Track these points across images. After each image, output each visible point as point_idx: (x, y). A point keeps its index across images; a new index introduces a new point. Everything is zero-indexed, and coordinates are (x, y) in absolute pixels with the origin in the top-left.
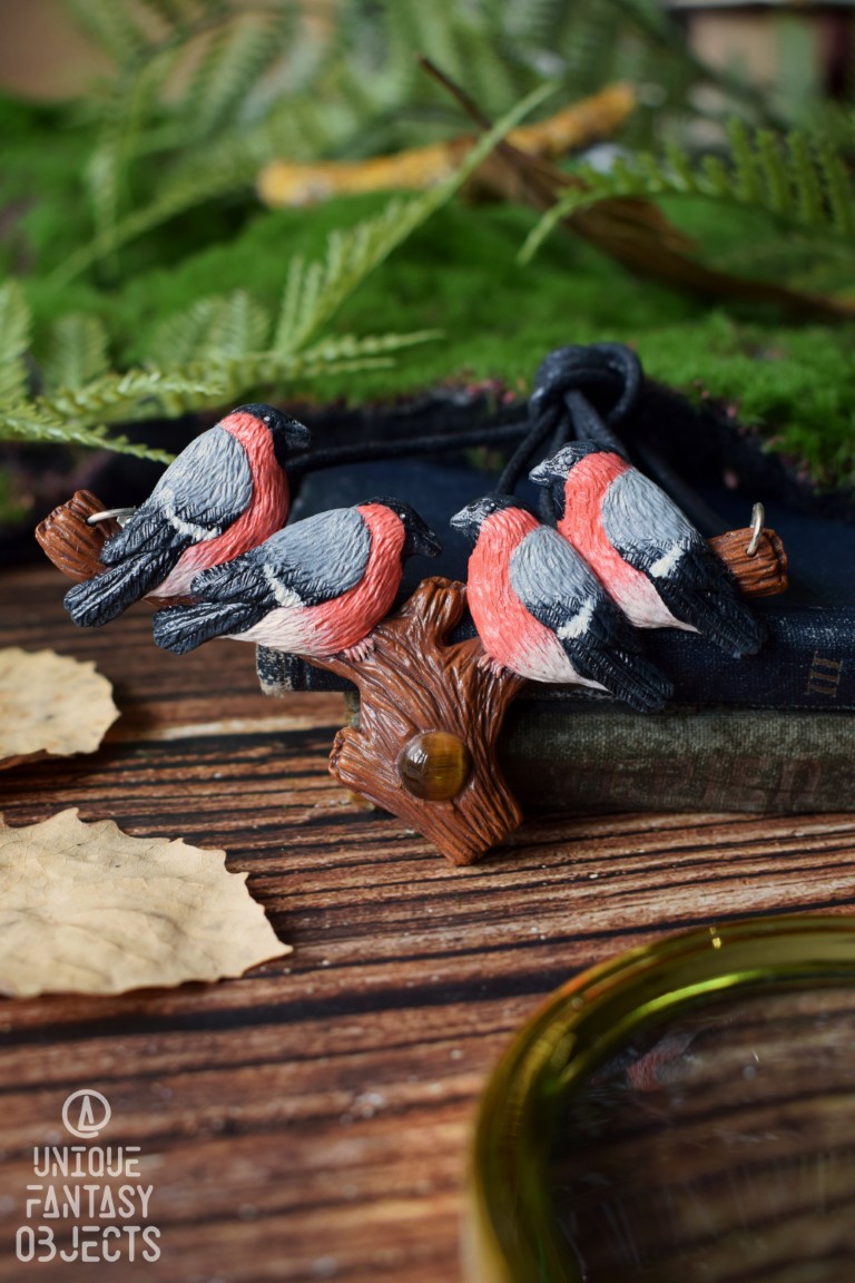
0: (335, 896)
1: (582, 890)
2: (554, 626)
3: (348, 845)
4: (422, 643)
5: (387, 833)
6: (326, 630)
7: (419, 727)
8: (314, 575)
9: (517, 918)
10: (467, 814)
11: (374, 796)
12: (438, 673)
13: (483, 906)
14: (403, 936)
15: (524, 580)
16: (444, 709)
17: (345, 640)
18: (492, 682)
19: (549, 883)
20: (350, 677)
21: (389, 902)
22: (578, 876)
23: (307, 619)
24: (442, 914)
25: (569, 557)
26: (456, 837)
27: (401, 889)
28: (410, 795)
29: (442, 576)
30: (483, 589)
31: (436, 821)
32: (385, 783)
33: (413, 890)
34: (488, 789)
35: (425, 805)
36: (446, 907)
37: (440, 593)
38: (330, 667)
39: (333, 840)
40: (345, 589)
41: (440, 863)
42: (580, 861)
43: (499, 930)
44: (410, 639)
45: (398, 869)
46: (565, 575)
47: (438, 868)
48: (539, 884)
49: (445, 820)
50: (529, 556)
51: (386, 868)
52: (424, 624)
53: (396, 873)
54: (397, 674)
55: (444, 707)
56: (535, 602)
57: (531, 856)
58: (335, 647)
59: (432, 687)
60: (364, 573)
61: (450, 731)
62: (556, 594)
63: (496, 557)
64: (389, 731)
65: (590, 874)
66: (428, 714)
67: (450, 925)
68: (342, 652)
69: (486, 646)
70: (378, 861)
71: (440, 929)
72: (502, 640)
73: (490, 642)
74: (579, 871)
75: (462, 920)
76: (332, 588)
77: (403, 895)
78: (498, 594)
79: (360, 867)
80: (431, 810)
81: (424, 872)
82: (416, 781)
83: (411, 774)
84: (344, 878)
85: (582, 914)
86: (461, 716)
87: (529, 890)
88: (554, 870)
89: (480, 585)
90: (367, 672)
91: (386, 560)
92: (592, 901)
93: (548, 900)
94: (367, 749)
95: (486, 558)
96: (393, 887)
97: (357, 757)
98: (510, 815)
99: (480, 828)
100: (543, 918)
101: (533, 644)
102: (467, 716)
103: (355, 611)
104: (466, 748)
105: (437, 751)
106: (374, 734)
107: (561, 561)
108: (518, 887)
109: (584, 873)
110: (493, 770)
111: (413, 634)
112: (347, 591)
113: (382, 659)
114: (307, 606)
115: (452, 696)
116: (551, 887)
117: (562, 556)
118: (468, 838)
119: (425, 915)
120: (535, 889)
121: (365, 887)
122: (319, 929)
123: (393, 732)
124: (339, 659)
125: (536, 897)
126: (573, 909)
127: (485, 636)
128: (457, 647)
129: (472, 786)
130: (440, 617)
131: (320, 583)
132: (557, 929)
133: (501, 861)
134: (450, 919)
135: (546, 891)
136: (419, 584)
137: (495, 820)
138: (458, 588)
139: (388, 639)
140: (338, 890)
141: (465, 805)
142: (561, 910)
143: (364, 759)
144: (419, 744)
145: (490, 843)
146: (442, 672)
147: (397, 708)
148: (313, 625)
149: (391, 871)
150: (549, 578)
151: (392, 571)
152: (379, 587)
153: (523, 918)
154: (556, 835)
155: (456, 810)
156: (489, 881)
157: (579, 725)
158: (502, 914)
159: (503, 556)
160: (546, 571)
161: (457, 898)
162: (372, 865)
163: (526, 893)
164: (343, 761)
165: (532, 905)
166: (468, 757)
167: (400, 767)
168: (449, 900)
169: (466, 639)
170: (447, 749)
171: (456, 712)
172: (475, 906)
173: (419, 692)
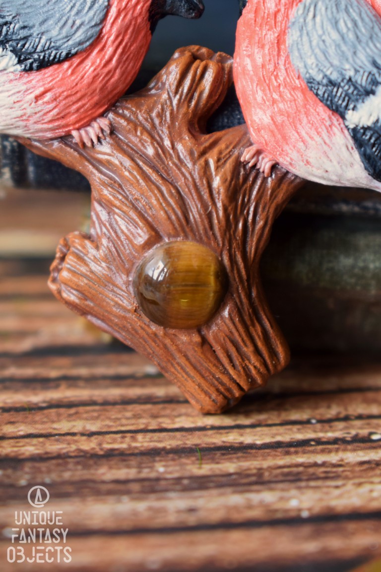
0: (43, 444)
1: (361, 453)
2: (342, 110)
3: (71, 381)
4: (171, 128)
5: (123, 370)
6: (48, 103)
7: (161, 233)
8: (35, 31)
9: (273, 485)
10: (217, 348)
11: (103, 320)
12: (190, 165)
13: (230, 466)
14: (119, 501)
15: (306, 47)
16: (195, 212)
17: (73, 118)
18: (259, 182)
19: (319, 442)
20: (79, 168)
21: (110, 455)
22: (357, 435)
23: (24, 88)
24: (176, 475)
25: (367, 20)
26: (203, 376)
27: (127, 440)
28: (146, 320)
29: (203, 45)
30: (253, 61)
31: (177, 355)
32: (116, 303)
33: (143, 442)
34: (246, 318)
35: (165, 334)
36: (182, 465)
37: (198, 65)
38: (54, 154)
39: (54, 374)
40: (73, 51)
41: (183, 409)
42: (360, 417)
43: (248, 500)
44: (157, 121)
45: (129, 414)
46: (360, 42)
47: (180, 415)
48: (305, 443)
49: (189, 354)
50: (314, 16)
51: (114, 413)
52: (175, 102)
53: (126, 419)
54: (138, 165)
55: (194, 210)
56: (319, 77)
57: (297, 407)
58: (59, 127)
59: (180, 183)
60: (101, 31)
61: (200, 241)
62: (347, 66)
63: (272, 17)
64: (123, 238)
65: (371, 434)
66: (173, 217)
67: (186, 489)
68: (68, 135)
69: (253, 135)
70: (106, 403)
71: (172, 495)
72: (273, 127)
73: (259, 130)
74: (358, 429)
75: (201, 483)
76: (57, 49)
77: (130, 448)
78: (271, 67)
79: (81, 409)
80: (172, 340)
81: (160, 420)
82: (154, 302)
83: (149, 295)
84: (59, 421)
85: (360, 485)
86: (216, 221)
87: (292, 449)
88: (327, 426)
89: (249, 56)
90: (100, 161)
91: (129, 16)
92: (372, 469)
93: (315, 465)
94: (96, 260)
95: (259, 20)
96: (119, 435)
97: (83, 269)
98: (273, 353)
99: (234, 366)
100: (308, 487)
101: (313, 133)
102: (223, 223)
103: (86, 81)
104: (221, 264)
105: (182, 264)
106: (104, 241)
107: (355, 24)
108: (278, 445)
109: (364, 432)
110: (254, 294)
111: (160, 115)
112: (76, 54)
113: (118, 145)
114: (25, 70)
115: (206, 196)
116: (320, 447)
117: (357, 18)
118: (217, 379)
119: (153, 475)
120: (300, 449)
121: (83, 434)
122: (12, 486)
123: (128, 238)
124: (66, 144)
125: (301, 459)
126: (347, 478)
127: (253, 121)
128: (216, 135)
129: (226, 313)
130: (196, 95)
131: (43, 41)
132: (324, 504)
133: (260, 411)
134: (186, 482)
135: (313, 452)
136: (173, 53)
137: (253, 359)
138: (222, 61)
139: (128, 120)
140: (47, 436)
141: (216, 338)
142: (332, 478)
143: (92, 272)
144: (161, 254)
145: (245, 387)
146: (194, 164)
147: (135, 209)
148: (32, 96)
149: (119, 416)
150: (338, 46)
151: (136, 32)
152: (120, 51)
153: (280, 486)
154: (331, 383)
155: (204, 341)
156: (242, 435)
157: (368, 246)
158: (253, 479)
159: (280, 18)
160: (335, 36)
161: (199, 454)
162: (97, 408)
163: (288, 453)
164: (65, 274)
165: (295, 470)
166: (222, 276)
167: (136, 285)
168: (187, 457)
169: (229, 127)
170: (195, 263)
171: (209, 217)
172: (219, 466)
173: (164, 189)
